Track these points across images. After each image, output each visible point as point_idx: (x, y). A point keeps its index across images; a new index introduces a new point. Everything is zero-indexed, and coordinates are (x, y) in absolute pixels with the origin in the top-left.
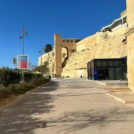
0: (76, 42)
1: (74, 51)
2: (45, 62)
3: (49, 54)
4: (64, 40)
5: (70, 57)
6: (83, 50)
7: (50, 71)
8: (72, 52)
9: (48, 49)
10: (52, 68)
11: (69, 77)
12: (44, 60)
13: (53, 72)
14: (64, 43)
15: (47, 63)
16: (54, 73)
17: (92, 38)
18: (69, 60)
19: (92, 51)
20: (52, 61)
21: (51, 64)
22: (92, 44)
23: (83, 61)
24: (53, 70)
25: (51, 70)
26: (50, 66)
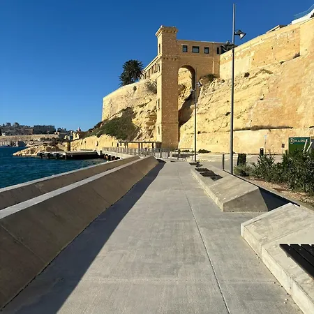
0: (218, 53)
1: (211, 78)
2: (123, 110)
3: (135, 89)
4: (186, 47)
5: (201, 96)
6: (247, 75)
7: (141, 135)
8: (208, 82)
9: (130, 74)
10: (146, 126)
11: (208, 152)
12: (121, 105)
13: (152, 137)
14: (185, 56)
15: (129, 113)
16: (152, 140)
17: (278, 37)
18: (199, 103)
19: (285, 75)
20: (146, 108)
21: (145, 115)
22: (277, 57)
23: (255, 106)
24: (151, 131)
25: (143, 130)
26: (140, 120)
